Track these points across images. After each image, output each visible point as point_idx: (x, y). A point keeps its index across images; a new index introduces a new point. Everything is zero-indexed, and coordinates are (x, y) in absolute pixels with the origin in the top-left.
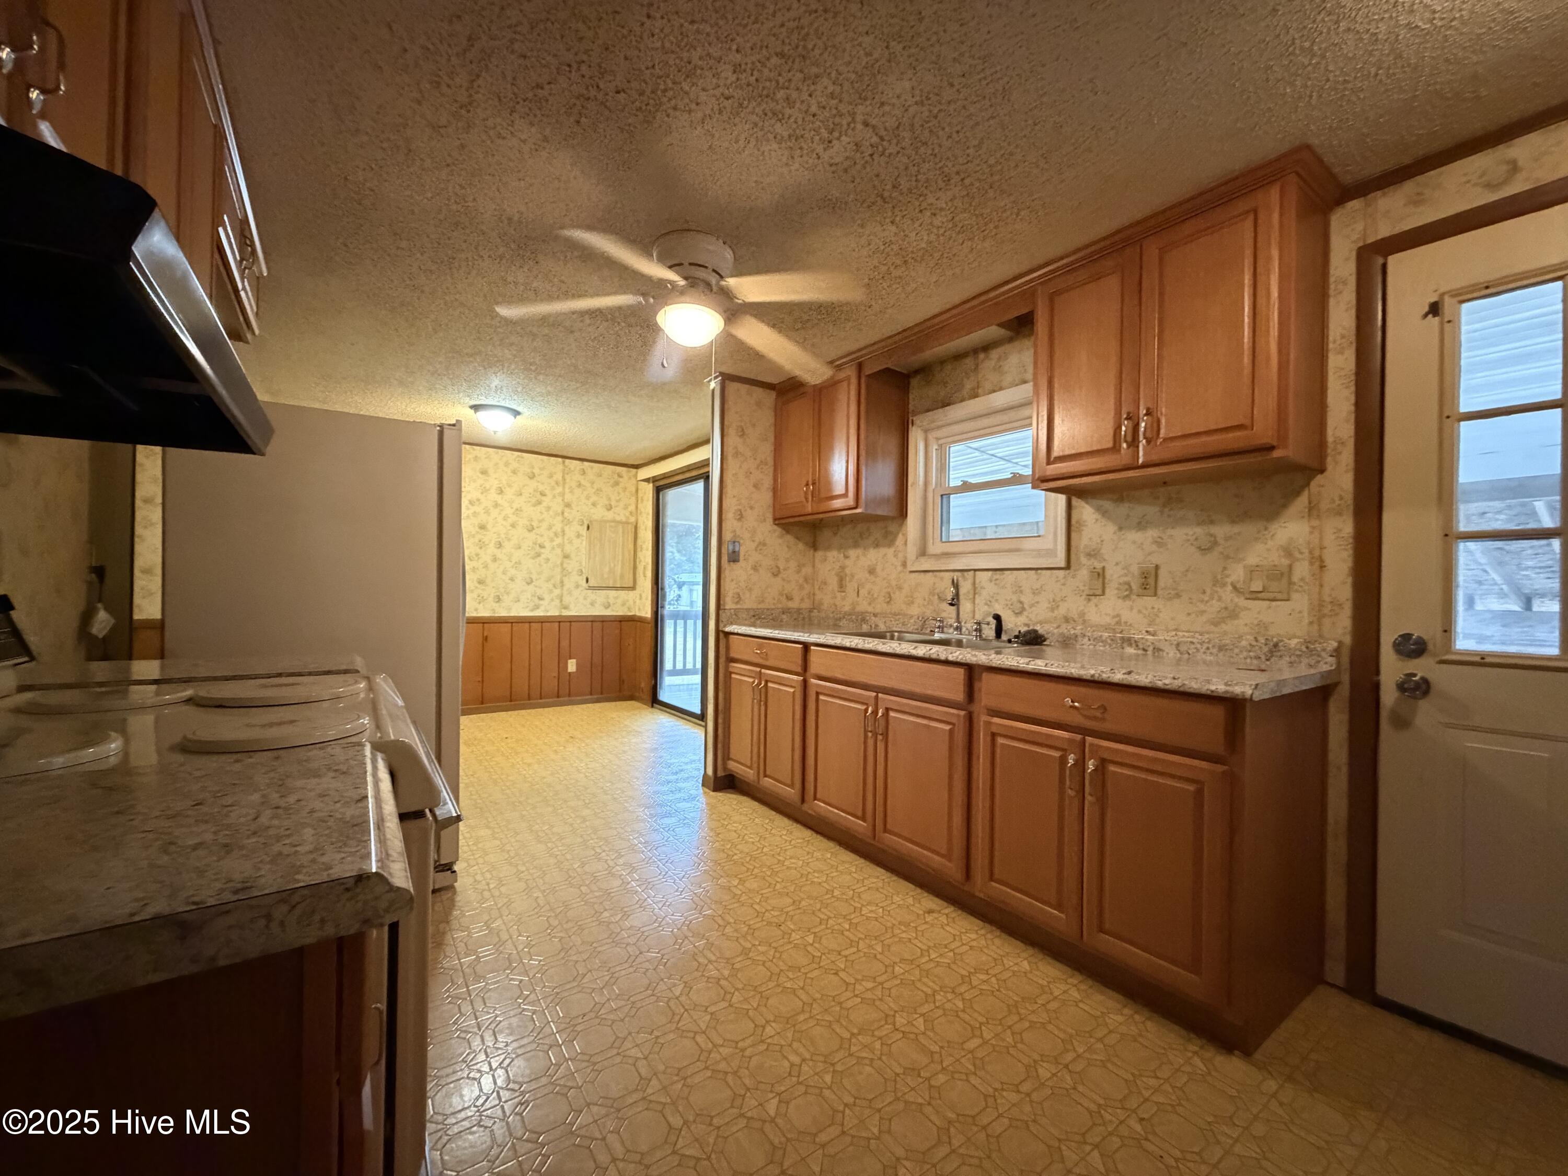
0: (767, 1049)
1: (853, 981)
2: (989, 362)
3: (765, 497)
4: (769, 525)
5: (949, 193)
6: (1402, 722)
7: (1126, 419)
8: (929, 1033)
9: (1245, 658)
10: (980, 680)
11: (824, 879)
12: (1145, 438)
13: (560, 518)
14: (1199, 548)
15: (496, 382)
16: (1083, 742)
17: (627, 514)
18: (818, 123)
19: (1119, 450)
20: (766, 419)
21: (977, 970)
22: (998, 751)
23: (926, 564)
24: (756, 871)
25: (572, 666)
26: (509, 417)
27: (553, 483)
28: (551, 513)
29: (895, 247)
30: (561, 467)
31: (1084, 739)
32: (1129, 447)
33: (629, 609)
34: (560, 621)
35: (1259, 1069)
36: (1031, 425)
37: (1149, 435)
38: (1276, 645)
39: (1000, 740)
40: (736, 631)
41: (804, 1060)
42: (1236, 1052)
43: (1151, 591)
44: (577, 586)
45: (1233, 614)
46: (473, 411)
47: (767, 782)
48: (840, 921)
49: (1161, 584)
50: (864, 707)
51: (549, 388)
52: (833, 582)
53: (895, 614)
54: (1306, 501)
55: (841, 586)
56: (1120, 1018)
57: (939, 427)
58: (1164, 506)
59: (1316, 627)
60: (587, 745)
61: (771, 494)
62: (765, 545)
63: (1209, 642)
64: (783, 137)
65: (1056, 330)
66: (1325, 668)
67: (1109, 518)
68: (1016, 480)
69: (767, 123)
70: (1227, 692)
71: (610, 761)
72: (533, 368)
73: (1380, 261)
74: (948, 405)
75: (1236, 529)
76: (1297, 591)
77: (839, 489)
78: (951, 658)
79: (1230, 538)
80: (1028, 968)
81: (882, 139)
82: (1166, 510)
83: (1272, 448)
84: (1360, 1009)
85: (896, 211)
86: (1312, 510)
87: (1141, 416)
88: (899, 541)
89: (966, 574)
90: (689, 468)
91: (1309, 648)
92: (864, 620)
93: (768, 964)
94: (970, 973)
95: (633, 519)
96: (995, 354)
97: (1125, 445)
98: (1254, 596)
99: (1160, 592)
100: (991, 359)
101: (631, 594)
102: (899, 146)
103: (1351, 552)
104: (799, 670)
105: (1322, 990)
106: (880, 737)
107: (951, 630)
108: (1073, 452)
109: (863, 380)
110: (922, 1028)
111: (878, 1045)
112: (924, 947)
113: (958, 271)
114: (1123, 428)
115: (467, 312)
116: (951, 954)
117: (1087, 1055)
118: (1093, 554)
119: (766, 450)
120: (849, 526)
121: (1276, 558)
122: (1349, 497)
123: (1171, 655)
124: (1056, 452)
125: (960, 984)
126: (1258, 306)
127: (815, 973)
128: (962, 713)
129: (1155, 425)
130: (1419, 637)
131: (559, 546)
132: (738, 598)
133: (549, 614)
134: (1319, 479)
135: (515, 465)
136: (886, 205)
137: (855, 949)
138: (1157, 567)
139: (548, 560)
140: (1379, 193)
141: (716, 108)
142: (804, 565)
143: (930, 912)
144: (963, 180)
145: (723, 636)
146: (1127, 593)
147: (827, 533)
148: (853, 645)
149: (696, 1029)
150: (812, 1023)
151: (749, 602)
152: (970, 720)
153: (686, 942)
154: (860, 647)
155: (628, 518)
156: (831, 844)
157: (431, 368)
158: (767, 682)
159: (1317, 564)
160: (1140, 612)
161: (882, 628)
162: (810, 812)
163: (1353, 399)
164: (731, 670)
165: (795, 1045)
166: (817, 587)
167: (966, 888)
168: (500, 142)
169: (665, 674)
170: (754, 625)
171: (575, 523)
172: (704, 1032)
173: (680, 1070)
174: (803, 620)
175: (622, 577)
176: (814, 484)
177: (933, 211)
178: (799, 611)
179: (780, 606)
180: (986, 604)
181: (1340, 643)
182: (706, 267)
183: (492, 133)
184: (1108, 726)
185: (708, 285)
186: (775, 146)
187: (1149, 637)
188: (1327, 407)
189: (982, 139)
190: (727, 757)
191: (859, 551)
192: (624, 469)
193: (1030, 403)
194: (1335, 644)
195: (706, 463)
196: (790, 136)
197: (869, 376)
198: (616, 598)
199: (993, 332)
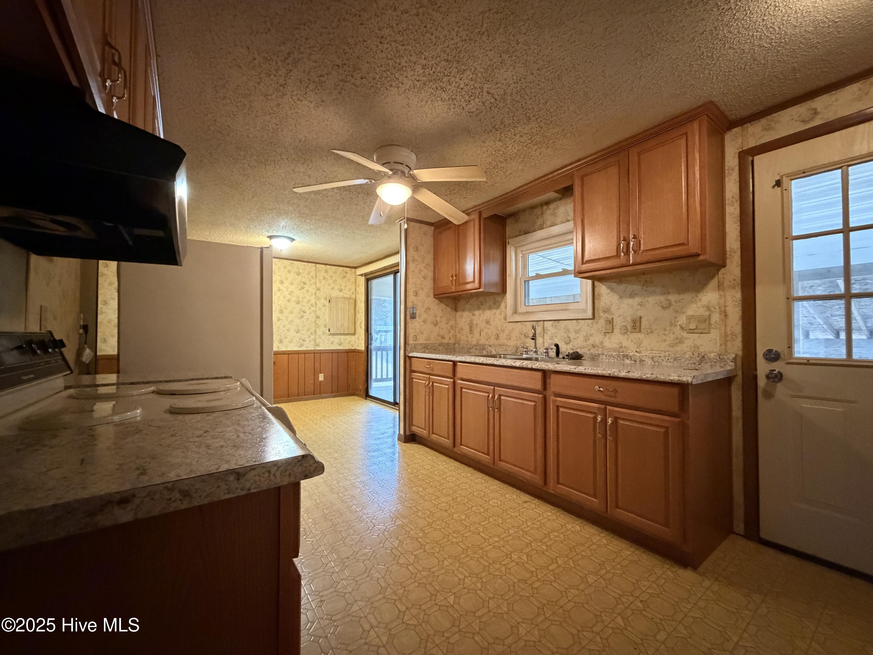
0: (446, 572)
1: (488, 537)
2: (548, 211)
3: (429, 283)
4: (431, 298)
5: (530, 126)
6: (769, 395)
7: (623, 240)
8: (530, 562)
9: (688, 364)
10: (550, 378)
11: (468, 487)
12: (633, 250)
13: (314, 296)
14: (662, 307)
15: (283, 223)
16: (606, 408)
17: (351, 294)
18: (464, 92)
19: (620, 256)
20: (428, 242)
21: (552, 531)
22: (560, 416)
23: (517, 318)
24: (431, 483)
25: (321, 377)
26: (288, 242)
27: (310, 277)
28: (309, 294)
29: (501, 153)
30: (314, 268)
31: (606, 407)
32: (624, 255)
33: (352, 345)
34: (314, 353)
35: (701, 575)
36: (573, 243)
37: (635, 248)
38: (703, 357)
39: (561, 409)
40: (415, 356)
41: (465, 577)
42: (689, 568)
43: (638, 330)
44: (324, 333)
45: (681, 341)
46: (269, 239)
47: (434, 437)
48: (478, 508)
49: (643, 327)
50: (487, 395)
51: (312, 226)
52: (467, 328)
53: (501, 345)
54: (717, 282)
55: (471, 330)
56: (629, 553)
57: (523, 246)
58: (644, 285)
59: (723, 347)
60: (332, 420)
61: (432, 282)
62: (429, 309)
63: (669, 356)
64: (445, 99)
65: (585, 194)
66: (729, 368)
67: (615, 292)
68: (565, 272)
69: (437, 93)
70: (679, 380)
71: (346, 428)
72: (304, 216)
73: (751, 158)
74: (528, 233)
75: (681, 297)
76: (714, 329)
77: (470, 278)
78: (534, 367)
79: (679, 301)
80: (579, 529)
81: (496, 100)
82: (644, 287)
83: (698, 255)
84: (752, 545)
85: (502, 135)
86: (720, 286)
87: (631, 239)
88: (503, 305)
89: (539, 323)
90: (385, 268)
91: (720, 358)
92: (484, 349)
93: (443, 530)
94: (549, 532)
95: (353, 296)
96: (552, 206)
97: (622, 254)
98: (691, 331)
99: (642, 330)
100: (550, 209)
101: (353, 337)
102: (505, 103)
103: (740, 308)
104: (451, 375)
105: (732, 536)
106: (496, 410)
107: (532, 353)
108: (596, 258)
109: (482, 221)
110: (526, 560)
111: (503, 569)
112: (524, 520)
113: (533, 164)
114: (622, 245)
115: (271, 187)
116: (539, 523)
117: (612, 571)
118: (607, 311)
119: (429, 258)
120: (475, 299)
121: (702, 312)
122: (739, 280)
123: (649, 362)
124: (586, 258)
125: (544, 538)
126: (689, 182)
127: (468, 534)
128: (541, 396)
129: (638, 243)
130: (776, 351)
131: (313, 311)
132: (416, 338)
133: (309, 349)
134: (723, 270)
135: (289, 268)
136: (497, 132)
137: (488, 522)
138: (641, 318)
139: (308, 319)
140: (749, 124)
141: (412, 85)
142: (450, 320)
143: (526, 502)
144: (537, 119)
145: (408, 359)
146: (625, 331)
147: (462, 303)
148: (481, 362)
149: (409, 563)
150: (468, 559)
151: (422, 340)
152: (545, 400)
153: (398, 520)
154: (484, 362)
155: (350, 295)
156: (470, 469)
157: (249, 217)
158: (433, 383)
159: (723, 314)
160: (632, 341)
161: (494, 352)
162: (459, 452)
163: (739, 228)
164: (413, 377)
165: (460, 569)
166: (457, 332)
167: (545, 489)
168: (299, 102)
169: (372, 381)
170: (424, 352)
171: (322, 299)
172: (412, 564)
173: (401, 583)
174: (450, 349)
175: (348, 328)
176: (456, 276)
177: (521, 134)
178: (448, 344)
179: (438, 342)
180: (550, 339)
181: (736, 355)
182: (402, 164)
183: (295, 98)
184: (619, 400)
185: (403, 173)
186: (440, 103)
187: (637, 354)
188: (726, 233)
189: (547, 100)
190: (411, 424)
191: (481, 312)
192: (349, 269)
193: (572, 232)
194: (734, 356)
195: (397, 265)
196: (449, 99)
197: (485, 219)
198: (345, 340)
199: (552, 195)
